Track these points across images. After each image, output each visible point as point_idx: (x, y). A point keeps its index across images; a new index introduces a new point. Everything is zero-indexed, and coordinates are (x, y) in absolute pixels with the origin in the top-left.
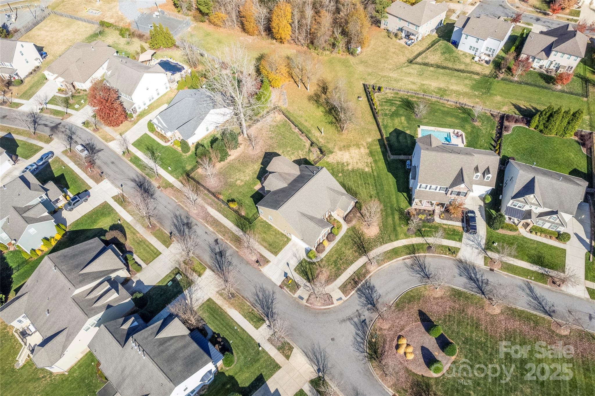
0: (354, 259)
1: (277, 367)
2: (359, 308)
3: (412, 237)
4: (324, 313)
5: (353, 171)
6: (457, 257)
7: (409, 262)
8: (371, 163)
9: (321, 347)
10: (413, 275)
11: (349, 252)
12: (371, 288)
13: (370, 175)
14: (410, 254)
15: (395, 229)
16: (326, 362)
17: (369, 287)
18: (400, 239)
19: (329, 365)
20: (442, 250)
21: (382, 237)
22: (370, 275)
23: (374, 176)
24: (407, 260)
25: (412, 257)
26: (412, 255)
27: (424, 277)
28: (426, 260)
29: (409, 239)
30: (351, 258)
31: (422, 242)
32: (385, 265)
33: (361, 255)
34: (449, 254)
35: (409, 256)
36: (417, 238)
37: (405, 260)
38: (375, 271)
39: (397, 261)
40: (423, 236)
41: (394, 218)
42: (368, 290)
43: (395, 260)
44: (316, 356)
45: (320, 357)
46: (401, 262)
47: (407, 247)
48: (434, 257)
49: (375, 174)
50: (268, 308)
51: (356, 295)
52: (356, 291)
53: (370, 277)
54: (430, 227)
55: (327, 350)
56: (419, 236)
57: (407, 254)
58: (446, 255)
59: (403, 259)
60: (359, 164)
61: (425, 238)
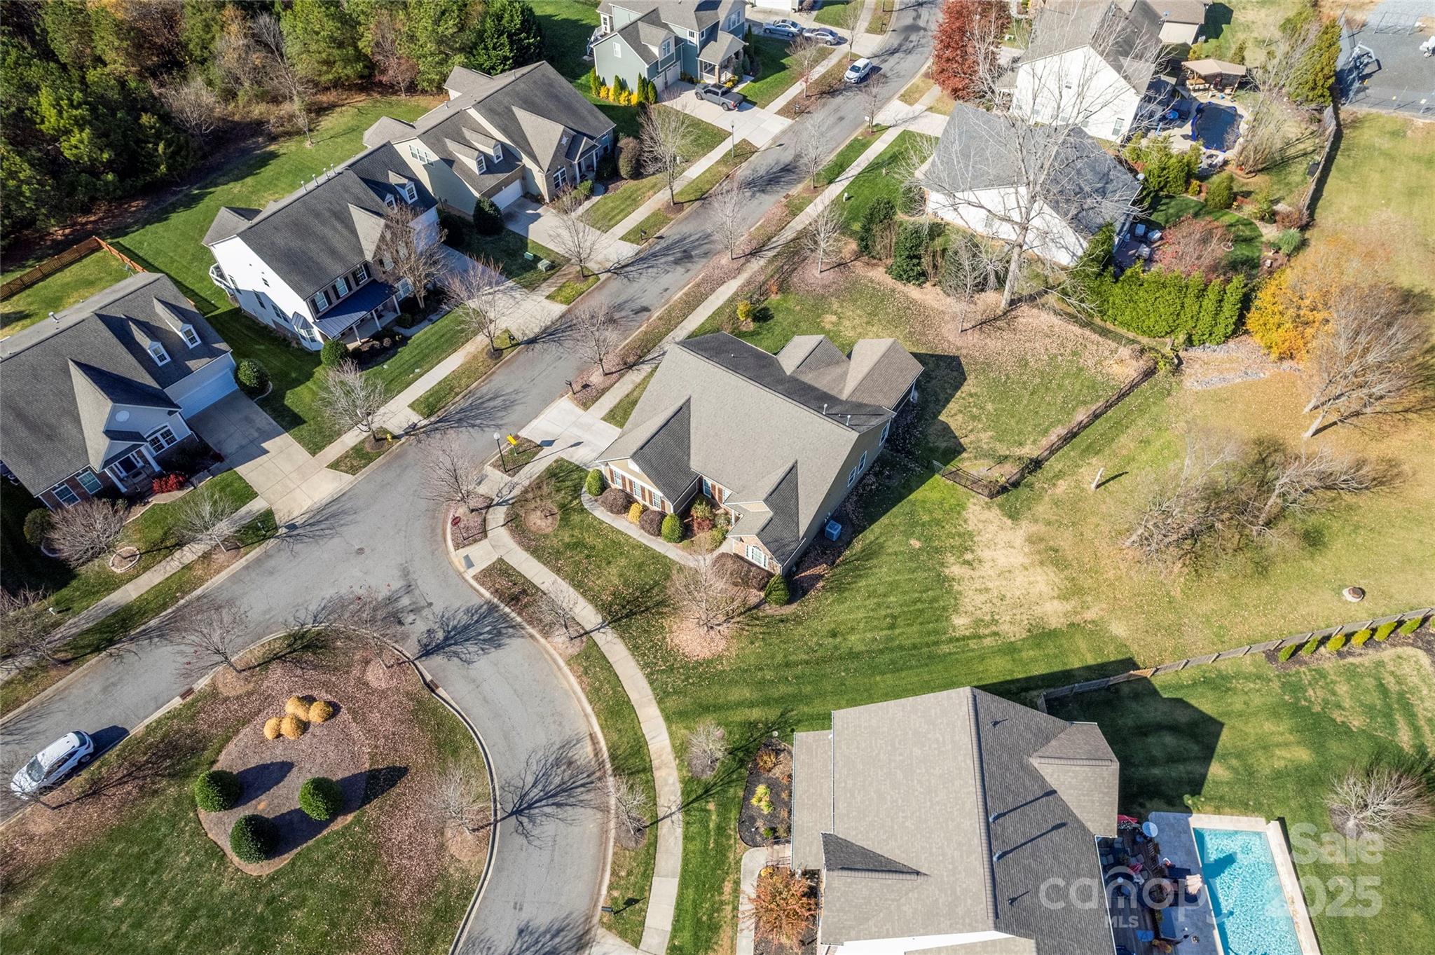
0: (591, 589)
1: (314, 449)
2: (438, 608)
3: (680, 767)
4: (433, 530)
5: (942, 580)
6: (600, 932)
7: (584, 753)
8: (995, 634)
9: (345, 528)
10: (533, 761)
11: (611, 577)
12: (495, 639)
13: (936, 632)
14: (613, 758)
15: (705, 709)
16: (307, 540)
17: (499, 633)
18: (669, 728)
19: (298, 547)
20: (629, 873)
21: (671, 669)
22: (538, 636)
23: (936, 643)
24: (589, 749)
25: (601, 764)
26: (608, 766)
27: (522, 797)
28: (589, 811)
29: (671, 757)
30: (595, 583)
31: (662, 801)
32: (573, 679)
33: (604, 608)
34: (615, 900)
35: (606, 755)
36: (678, 787)
37: (588, 742)
38: (552, 651)
39: (586, 716)
40: (686, 807)
41: (752, 705)
42: (489, 632)
43: (589, 709)
44: (327, 519)
45: (323, 526)
46: (583, 729)
47: (639, 747)
48: (603, 844)
49: (946, 649)
50: (460, 420)
51: (476, 601)
52: (488, 602)
53: (532, 636)
54: (721, 830)
55: (336, 540)
56: (685, 793)
57: (613, 749)
58: (611, 887)
59: (592, 737)
60: (980, 599)
61: (679, 817)
